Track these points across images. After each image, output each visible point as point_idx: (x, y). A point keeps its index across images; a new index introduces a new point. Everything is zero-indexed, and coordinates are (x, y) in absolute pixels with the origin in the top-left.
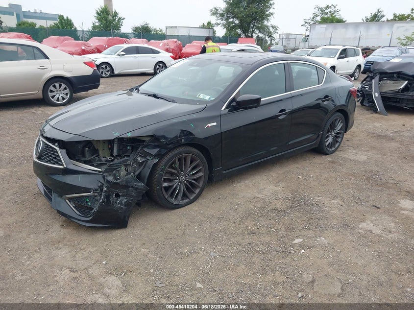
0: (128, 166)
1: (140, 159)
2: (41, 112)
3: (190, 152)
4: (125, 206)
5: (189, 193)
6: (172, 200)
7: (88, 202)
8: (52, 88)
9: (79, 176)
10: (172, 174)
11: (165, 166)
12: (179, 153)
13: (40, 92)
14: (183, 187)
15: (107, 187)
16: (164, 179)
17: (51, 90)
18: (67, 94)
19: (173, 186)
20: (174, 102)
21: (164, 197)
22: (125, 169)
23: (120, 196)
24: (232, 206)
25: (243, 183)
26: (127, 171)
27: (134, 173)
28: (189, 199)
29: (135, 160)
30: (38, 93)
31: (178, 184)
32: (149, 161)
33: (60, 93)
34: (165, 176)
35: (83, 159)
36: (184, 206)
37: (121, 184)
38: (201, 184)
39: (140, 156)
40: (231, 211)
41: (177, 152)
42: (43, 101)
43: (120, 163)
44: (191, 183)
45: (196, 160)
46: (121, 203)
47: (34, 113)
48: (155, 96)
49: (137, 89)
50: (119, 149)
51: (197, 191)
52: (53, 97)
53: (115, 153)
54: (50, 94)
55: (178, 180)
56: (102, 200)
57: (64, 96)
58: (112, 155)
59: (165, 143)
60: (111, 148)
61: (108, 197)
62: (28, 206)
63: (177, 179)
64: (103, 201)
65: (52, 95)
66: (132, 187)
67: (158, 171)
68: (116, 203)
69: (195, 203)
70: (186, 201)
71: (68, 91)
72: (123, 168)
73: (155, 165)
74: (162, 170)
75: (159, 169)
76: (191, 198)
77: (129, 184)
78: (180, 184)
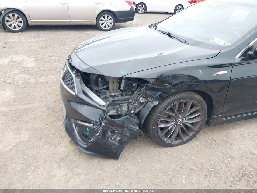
0: (130, 104)
1: (141, 100)
2: (93, 34)
3: (192, 98)
4: (119, 143)
5: (183, 134)
6: (166, 140)
7: (88, 132)
8: (102, 18)
9: (86, 107)
10: (169, 117)
11: (165, 109)
12: (181, 98)
13: (95, 20)
14: (178, 130)
15: (105, 123)
16: (161, 121)
17: (101, 19)
18: (111, 23)
19: (169, 127)
20: (186, 44)
21: (159, 136)
22: (127, 105)
23: (115, 133)
24: (225, 157)
25: (238, 131)
26: (128, 108)
27: (134, 111)
28: (182, 140)
29: (137, 99)
30: (93, 21)
31: (174, 126)
32: (150, 103)
33: (107, 22)
34: (163, 118)
35: (96, 88)
36: (176, 146)
37: (117, 123)
38: (196, 129)
39: (142, 96)
40: (222, 165)
41: (179, 97)
42: (95, 27)
43: (124, 100)
44: (186, 126)
45: (197, 106)
46: (115, 139)
47: (89, 35)
48: (169, 35)
49: (155, 26)
50: (126, 85)
51: (191, 134)
52: (102, 24)
53: (122, 87)
54: (101, 22)
55: (174, 123)
56: (99, 133)
57: (109, 24)
58: (119, 88)
59: (168, 87)
60: (120, 82)
61: (104, 132)
62: (55, 114)
63: (173, 121)
64: (100, 135)
65: (102, 23)
66: (127, 128)
67: (157, 113)
68: (111, 139)
69: (187, 144)
70: (179, 141)
71: (112, 21)
72: (125, 105)
73: (155, 107)
74: (161, 113)
75: (158, 112)
76: (185, 140)
77: (125, 125)
78: (176, 125)
